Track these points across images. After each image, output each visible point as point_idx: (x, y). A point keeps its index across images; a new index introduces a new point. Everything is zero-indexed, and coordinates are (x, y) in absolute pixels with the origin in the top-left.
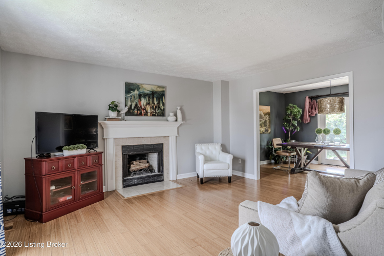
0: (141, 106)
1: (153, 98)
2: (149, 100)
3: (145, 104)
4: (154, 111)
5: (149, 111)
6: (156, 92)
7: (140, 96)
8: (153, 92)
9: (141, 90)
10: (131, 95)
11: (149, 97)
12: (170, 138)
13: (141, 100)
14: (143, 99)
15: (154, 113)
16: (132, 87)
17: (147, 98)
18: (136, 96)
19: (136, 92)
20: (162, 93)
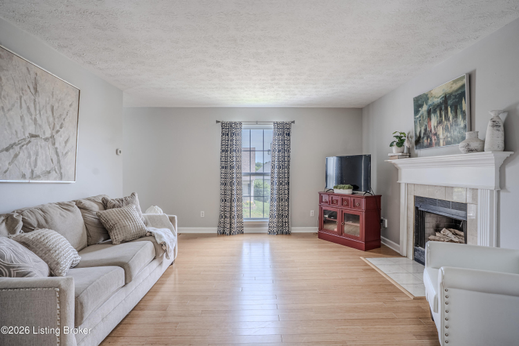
0: (431, 131)
1: (446, 109)
2: (441, 116)
3: (436, 124)
4: (449, 135)
5: (441, 136)
6: (451, 94)
7: (429, 112)
8: (445, 96)
9: (430, 102)
10: (419, 115)
11: (441, 110)
12: (479, 191)
13: (430, 120)
14: (432, 115)
15: (449, 139)
16: (420, 102)
17: (438, 113)
18: (425, 114)
19: (425, 108)
20: (459, 92)
